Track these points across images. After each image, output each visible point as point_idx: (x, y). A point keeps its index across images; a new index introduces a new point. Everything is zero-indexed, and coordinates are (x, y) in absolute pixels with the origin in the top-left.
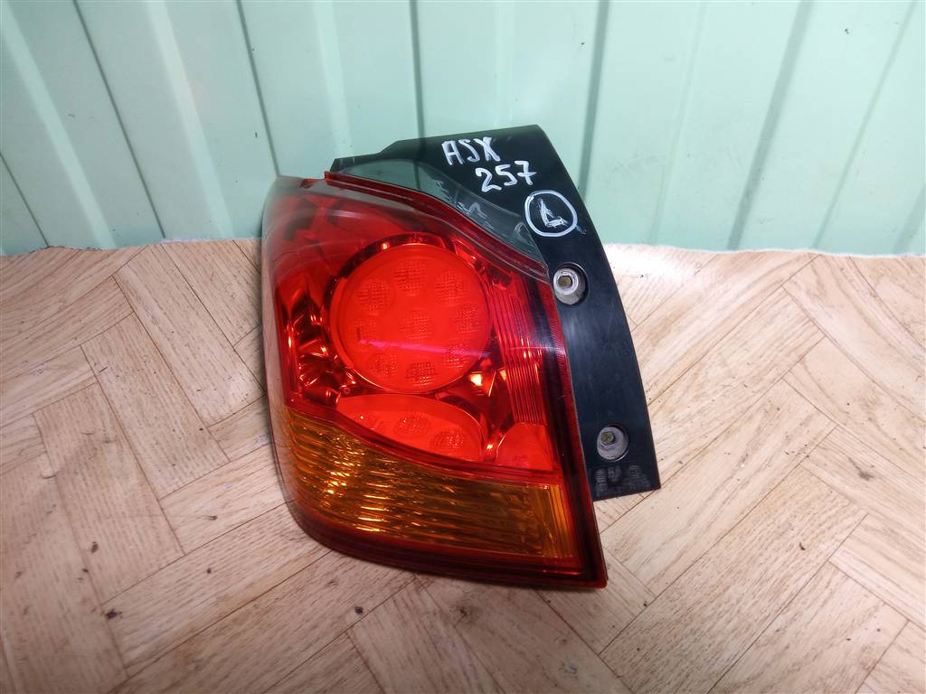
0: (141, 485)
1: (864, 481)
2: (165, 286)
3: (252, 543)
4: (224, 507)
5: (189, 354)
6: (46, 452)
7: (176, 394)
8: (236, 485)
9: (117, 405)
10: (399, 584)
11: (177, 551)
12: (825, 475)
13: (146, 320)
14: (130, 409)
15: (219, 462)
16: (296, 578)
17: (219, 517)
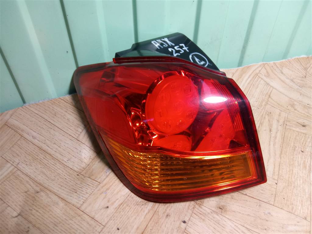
0: (66, 205)
1: (304, 127)
2: (33, 123)
3: (128, 211)
4: (109, 201)
5: (57, 147)
6: (9, 206)
7: (58, 164)
8: (108, 191)
9: (33, 176)
10: (192, 207)
11: (100, 226)
12: (294, 129)
13: (30, 138)
14: (40, 176)
15: (96, 185)
16: (153, 219)
17: (109, 206)
